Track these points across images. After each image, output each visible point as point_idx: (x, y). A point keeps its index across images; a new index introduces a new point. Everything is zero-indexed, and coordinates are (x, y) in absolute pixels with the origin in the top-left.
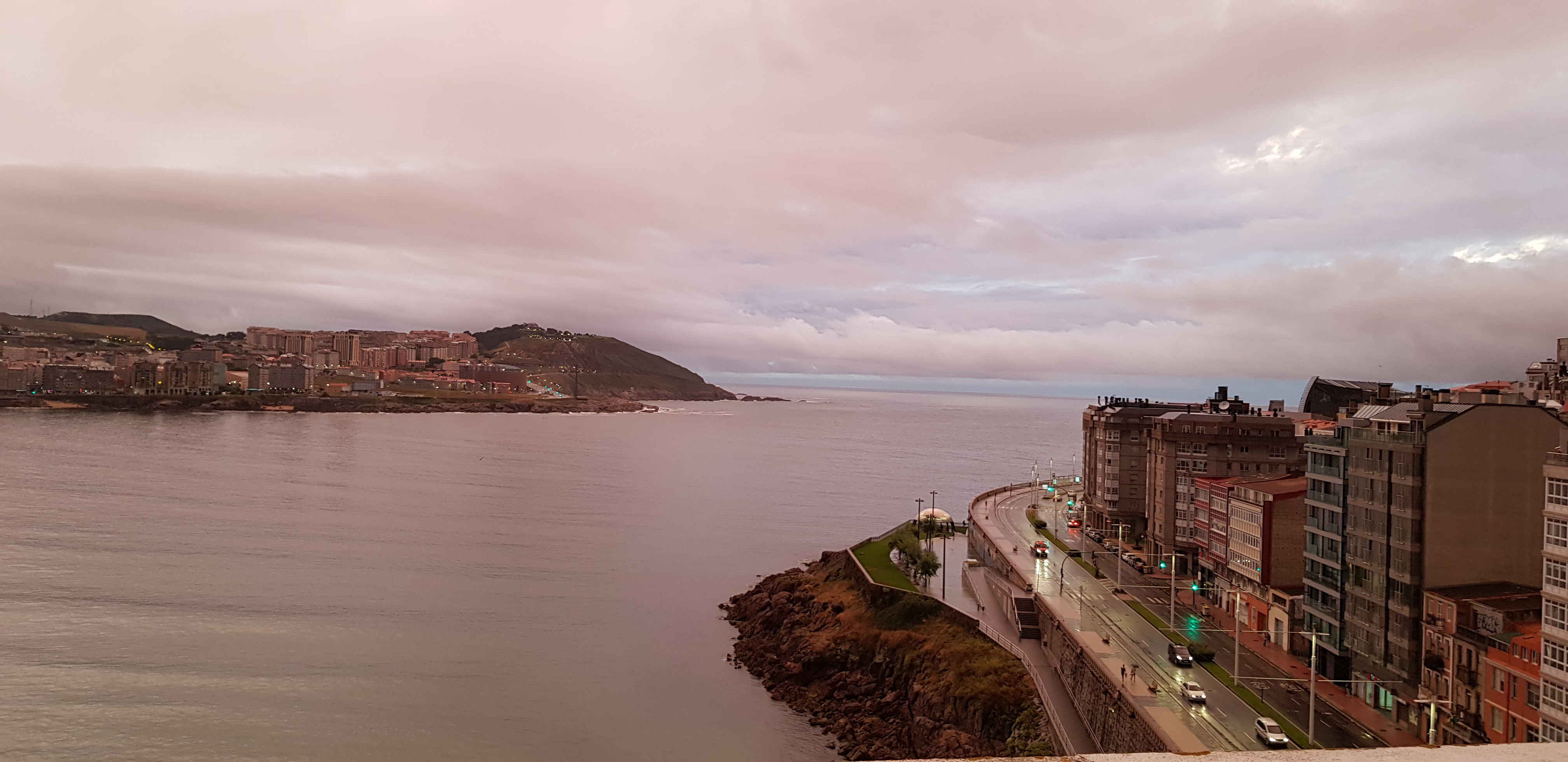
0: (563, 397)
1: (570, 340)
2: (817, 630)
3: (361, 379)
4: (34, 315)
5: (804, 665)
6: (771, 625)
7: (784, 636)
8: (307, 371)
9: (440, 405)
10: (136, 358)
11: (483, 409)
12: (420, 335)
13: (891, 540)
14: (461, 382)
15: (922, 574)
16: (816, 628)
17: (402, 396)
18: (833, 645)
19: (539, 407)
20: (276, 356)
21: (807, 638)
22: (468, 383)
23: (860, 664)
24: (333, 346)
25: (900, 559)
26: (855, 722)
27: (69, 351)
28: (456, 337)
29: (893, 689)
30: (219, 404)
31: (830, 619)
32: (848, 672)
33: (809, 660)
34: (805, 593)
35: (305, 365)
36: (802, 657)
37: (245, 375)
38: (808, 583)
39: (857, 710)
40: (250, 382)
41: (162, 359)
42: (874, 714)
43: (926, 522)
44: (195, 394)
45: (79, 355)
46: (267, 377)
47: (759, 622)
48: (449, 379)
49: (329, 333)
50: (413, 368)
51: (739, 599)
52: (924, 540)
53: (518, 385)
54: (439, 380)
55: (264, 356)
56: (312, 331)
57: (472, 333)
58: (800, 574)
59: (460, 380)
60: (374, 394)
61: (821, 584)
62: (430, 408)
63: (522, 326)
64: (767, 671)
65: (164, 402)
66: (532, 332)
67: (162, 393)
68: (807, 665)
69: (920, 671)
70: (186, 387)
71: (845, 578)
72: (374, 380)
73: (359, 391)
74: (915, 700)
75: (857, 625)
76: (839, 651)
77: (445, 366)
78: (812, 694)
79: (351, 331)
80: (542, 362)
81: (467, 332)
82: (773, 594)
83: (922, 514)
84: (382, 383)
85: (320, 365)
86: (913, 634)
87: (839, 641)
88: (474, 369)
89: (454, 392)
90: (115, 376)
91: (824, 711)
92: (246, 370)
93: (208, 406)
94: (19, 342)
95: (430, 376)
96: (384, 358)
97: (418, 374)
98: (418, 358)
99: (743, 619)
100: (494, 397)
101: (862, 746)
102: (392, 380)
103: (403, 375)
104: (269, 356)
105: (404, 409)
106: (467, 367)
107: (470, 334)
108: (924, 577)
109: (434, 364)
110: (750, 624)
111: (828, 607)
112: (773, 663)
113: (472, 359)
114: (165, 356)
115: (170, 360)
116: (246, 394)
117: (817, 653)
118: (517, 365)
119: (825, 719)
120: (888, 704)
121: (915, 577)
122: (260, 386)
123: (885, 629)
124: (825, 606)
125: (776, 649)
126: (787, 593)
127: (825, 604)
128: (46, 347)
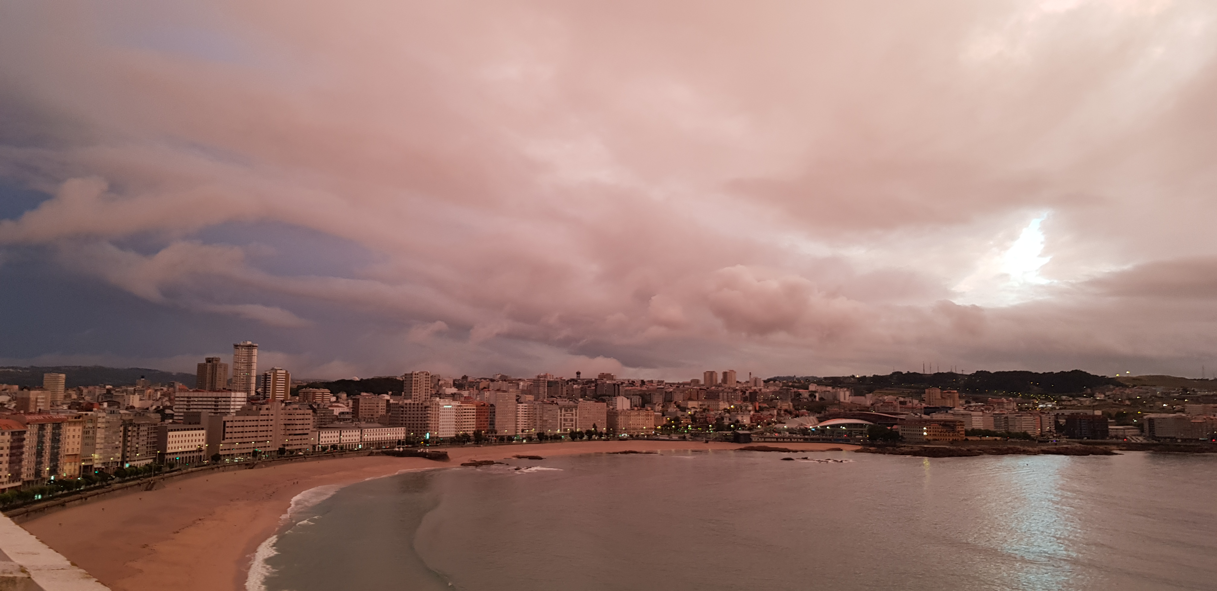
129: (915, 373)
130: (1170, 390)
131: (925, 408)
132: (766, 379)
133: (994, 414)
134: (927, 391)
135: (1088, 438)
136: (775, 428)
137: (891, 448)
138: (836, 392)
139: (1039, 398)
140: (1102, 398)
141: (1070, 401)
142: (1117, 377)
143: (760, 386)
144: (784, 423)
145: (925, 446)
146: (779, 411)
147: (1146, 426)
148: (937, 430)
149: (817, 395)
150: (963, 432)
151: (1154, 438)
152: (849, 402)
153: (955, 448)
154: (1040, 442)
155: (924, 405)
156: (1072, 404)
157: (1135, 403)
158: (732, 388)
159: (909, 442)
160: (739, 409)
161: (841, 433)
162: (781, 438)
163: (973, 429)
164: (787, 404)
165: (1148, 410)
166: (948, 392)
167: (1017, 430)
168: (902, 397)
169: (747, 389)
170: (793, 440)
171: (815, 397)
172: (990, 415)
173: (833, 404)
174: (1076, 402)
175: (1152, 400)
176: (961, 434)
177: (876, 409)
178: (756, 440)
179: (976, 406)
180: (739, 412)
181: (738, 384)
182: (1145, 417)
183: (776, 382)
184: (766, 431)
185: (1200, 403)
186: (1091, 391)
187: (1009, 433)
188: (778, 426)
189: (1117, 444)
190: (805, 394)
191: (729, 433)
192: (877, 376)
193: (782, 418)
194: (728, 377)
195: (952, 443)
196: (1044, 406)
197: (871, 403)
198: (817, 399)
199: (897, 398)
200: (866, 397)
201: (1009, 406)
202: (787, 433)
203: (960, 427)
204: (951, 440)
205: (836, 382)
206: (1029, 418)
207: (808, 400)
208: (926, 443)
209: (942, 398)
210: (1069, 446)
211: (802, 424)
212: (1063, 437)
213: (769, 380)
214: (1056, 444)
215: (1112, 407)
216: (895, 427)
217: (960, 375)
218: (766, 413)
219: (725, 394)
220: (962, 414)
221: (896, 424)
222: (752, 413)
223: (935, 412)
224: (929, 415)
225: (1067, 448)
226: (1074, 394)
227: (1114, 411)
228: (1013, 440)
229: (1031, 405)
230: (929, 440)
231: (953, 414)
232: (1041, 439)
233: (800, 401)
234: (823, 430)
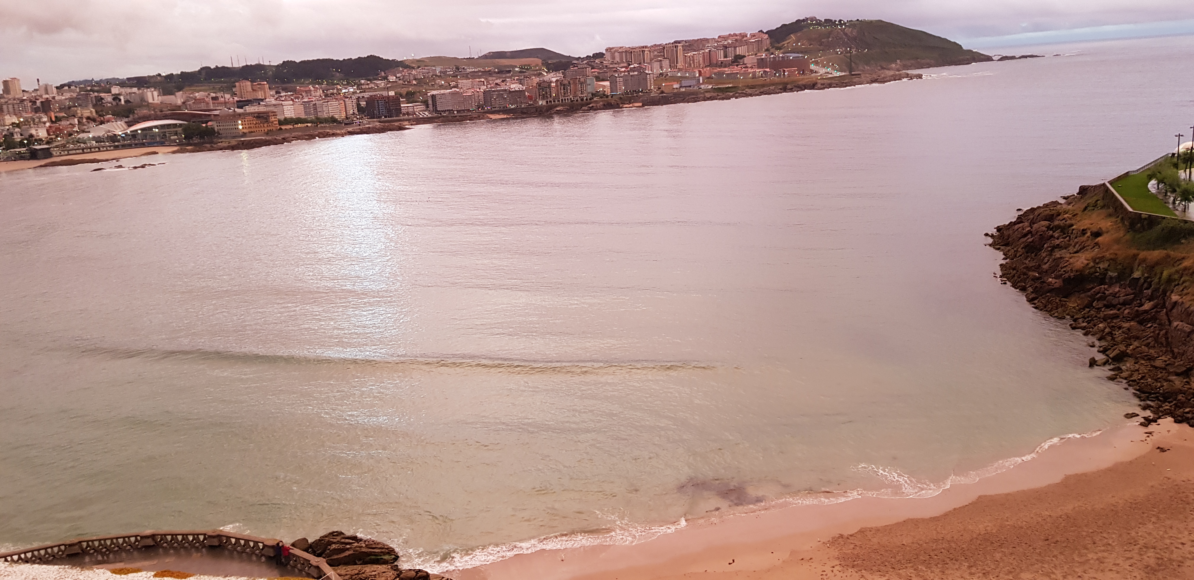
0: (841, 75)
1: (844, 27)
2: (1076, 252)
3: (686, 77)
4: (472, 57)
5: (1064, 280)
6: (1032, 249)
7: (1044, 258)
8: (648, 76)
9: (744, 92)
10: (536, 80)
11: (777, 91)
12: (725, 38)
13: (1149, 173)
14: (759, 71)
15: (1181, 201)
16: (1075, 250)
17: (716, 87)
18: (1092, 264)
19: (822, 84)
20: (626, 67)
21: (1067, 259)
22: (765, 72)
23: (1119, 279)
24: (664, 55)
25: (1158, 189)
26: (1113, 326)
27: (497, 79)
28: (753, 36)
29: (1150, 300)
30: (593, 106)
31: (1089, 243)
32: (1106, 286)
33: (1070, 277)
34: (1064, 221)
35: (647, 72)
36: (1062, 275)
37: (607, 83)
38: (1067, 213)
39: (1116, 317)
40: (611, 88)
41: (553, 78)
42: (1132, 320)
43: (1185, 154)
44: (577, 101)
45: (503, 81)
46: (622, 83)
47: (1022, 246)
48: (750, 70)
49: (660, 45)
50: (722, 65)
51: (1002, 228)
52: (1183, 171)
53: (803, 68)
54: (742, 71)
55: (618, 68)
56: (649, 45)
57: (765, 32)
58: (1059, 206)
59: (758, 70)
60: (696, 88)
61: (1080, 213)
62: (737, 95)
63: (803, 20)
64: (1030, 286)
65: (558, 109)
66: (812, 24)
67: (556, 102)
68: (1067, 281)
69: (1178, 284)
70: (571, 97)
71: (1102, 207)
72: (695, 77)
73: (686, 87)
74: (1173, 308)
75: (1116, 247)
76: (1098, 269)
77: (746, 60)
78: (1072, 304)
79: (676, 42)
80: (822, 47)
81: (761, 31)
82: (1034, 224)
83: (1181, 147)
84: (701, 78)
85: (657, 70)
86: (1172, 253)
87: (1097, 261)
88: (768, 60)
89: (755, 80)
90: (526, 93)
91: (1083, 317)
92: (608, 80)
93: (586, 108)
94: (466, 76)
95: (736, 69)
96: (701, 59)
97: (726, 69)
98: (725, 57)
99: (1006, 245)
100: (786, 80)
101: (1120, 346)
102: (708, 76)
103: (715, 71)
104: (622, 67)
105: (719, 97)
106: (763, 59)
107: (763, 32)
108: (1184, 203)
109: (738, 59)
110: (1013, 249)
111: (1086, 233)
112: (1035, 279)
113: (766, 52)
114: (555, 76)
115: (558, 78)
116: (610, 97)
117: (1077, 271)
118: (802, 52)
119: (1085, 324)
120: (1146, 312)
121: (1174, 203)
122: (618, 91)
123: (1143, 250)
124: (1084, 232)
125: (1038, 268)
126: (1046, 223)
127: (1083, 230)
128: (483, 78)
129: (223, 67)
130: (446, 68)
131: (237, 101)
132: (59, 85)
133: (303, 102)
134: (237, 84)
135: (385, 117)
136: (79, 138)
137: (208, 145)
138: (142, 93)
139: (342, 84)
140: (394, 80)
141: (368, 84)
142: (405, 60)
143: (53, 94)
144: (89, 132)
145: (242, 139)
146: (80, 120)
147: (430, 102)
148: (252, 122)
149: (122, 98)
150: (277, 122)
151: (437, 111)
152: (159, 102)
153: (270, 138)
154: (346, 124)
155: (236, 99)
156: (370, 87)
157: (420, 82)
158: (18, 99)
159: (226, 137)
160: (32, 122)
161: (153, 136)
162: (87, 148)
163: (286, 119)
164: (89, 111)
165: (431, 88)
166: (258, 84)
167: (325, 116)
168: (214, 93)
169: (37, 97)
170: (101, 149)
171: (120, 100)
172: (300, 103)
173: (140, 106)
174: (373, 86)
175: (434, 79)
176: (275, 124)
177: (188, 107)
178: (58, 153)
179: (285, 96)
180: (32, 125)
181: (25, 94)
182: (429, 94)
183: (72, 87)
184: (68, 143)
185: (469, 79)
186: (385, 74)
187: (317, 118)
188: (81, 136)
189: (409, 120)
190: (108, 98)
191: (23, 150)
192: (185, 73)
193: (85, 127)
194: (11, 85)
195: (267, 134)
196: (347, 90)
197: (182, 101)
198: (123, 102)
199: (209, 94)
200: (176, 97)
201: (316, 93)
202: (94, 142)
203: (273, 117)
204: (266, 130)
205: (141, 82)
206: (335, 103)
207: (112, 104)
208: (242, 136)
209: (253, 90)
210: (370, 126)
211: (109, 131)
212: (365, 118)
213: (62, 86)
214: (360, 125)
215: (403, 88)
216: (209, 123)
217: (268, 66)
218: (64, 123)
219: (11, 106)
220: (274, 105)
221: (210, 121)
222: (48, 124)
223: (248, 105)
224: (242, 108)
225: (369, 128)
226: (372, 78)
227: (404, 91)
228: (322, 125)
229: (335, 91)
230: (246, 133)
231: (265, 106)
232: (347, 121)
233: (104, 106)
234: (134, 135)
